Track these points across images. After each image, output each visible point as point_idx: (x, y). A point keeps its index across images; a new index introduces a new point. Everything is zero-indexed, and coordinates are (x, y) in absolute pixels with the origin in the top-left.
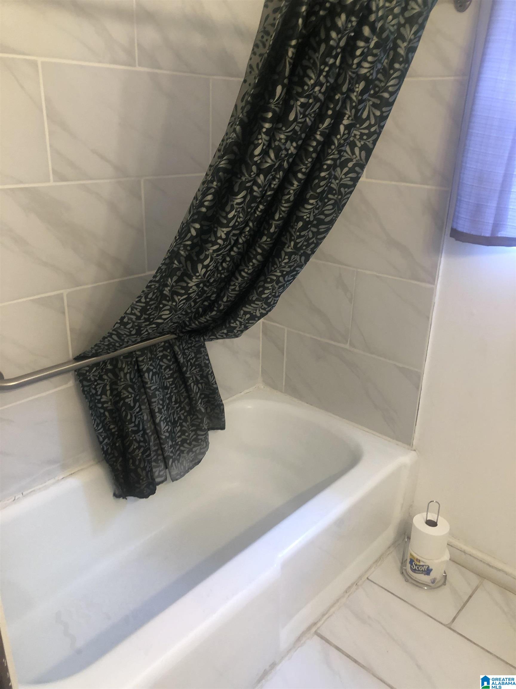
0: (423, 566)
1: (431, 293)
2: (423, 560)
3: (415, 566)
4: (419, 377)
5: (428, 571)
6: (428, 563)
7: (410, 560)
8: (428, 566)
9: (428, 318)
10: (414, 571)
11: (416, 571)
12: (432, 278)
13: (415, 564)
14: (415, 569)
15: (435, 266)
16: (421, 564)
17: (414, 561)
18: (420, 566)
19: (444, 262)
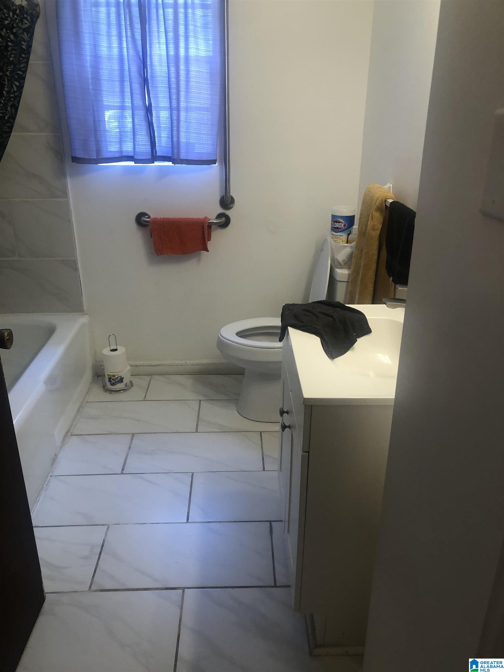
0: (117, 378)
1: (67, 204)
2: (117, 374)
3: (112, 381)
4: (75, 262)
5: (121, 380)
6: (121, 374)
7: (108, 380)
8: (121, 376)
9: (70, 221)
10: (113, 384)
11: (115, 384)
12: (65, 194)
13: (112, 379)
14: (114, 382)
15: (65, 186)
16: (116, 377)
17: (111, 378)
18: (116, 379)
19: (69, 181)
